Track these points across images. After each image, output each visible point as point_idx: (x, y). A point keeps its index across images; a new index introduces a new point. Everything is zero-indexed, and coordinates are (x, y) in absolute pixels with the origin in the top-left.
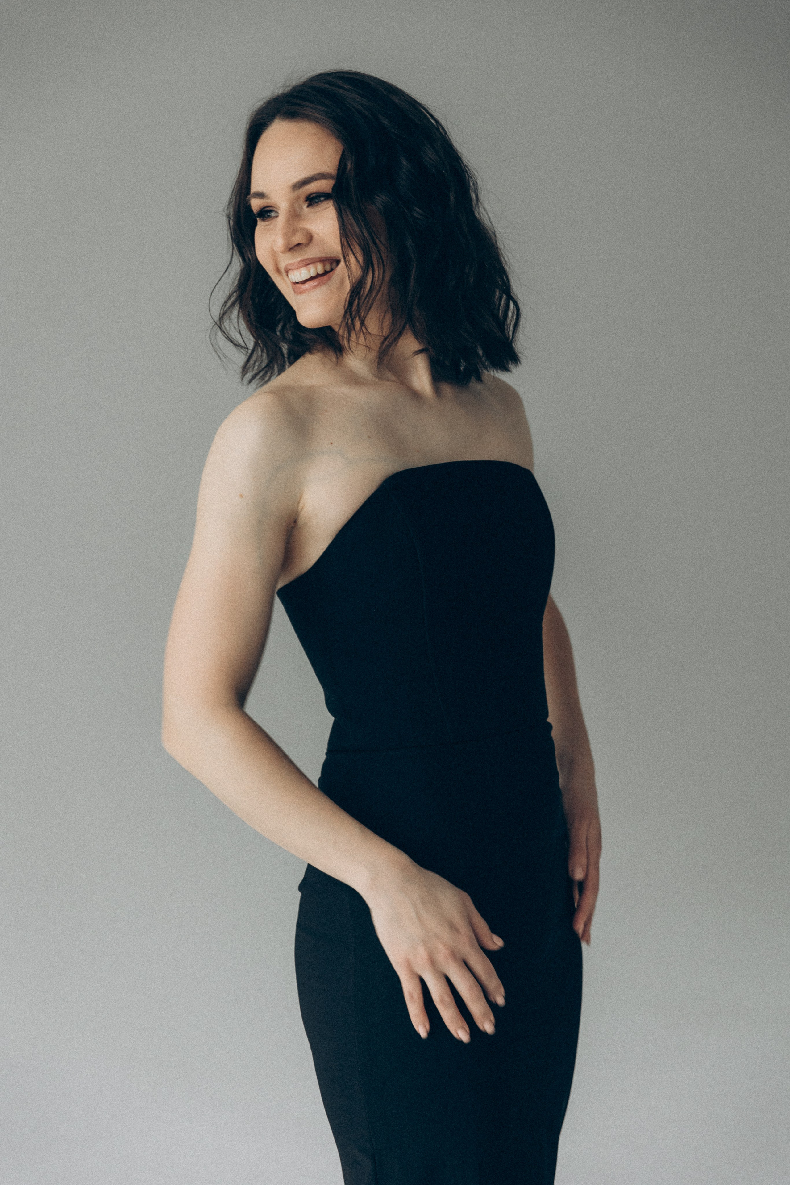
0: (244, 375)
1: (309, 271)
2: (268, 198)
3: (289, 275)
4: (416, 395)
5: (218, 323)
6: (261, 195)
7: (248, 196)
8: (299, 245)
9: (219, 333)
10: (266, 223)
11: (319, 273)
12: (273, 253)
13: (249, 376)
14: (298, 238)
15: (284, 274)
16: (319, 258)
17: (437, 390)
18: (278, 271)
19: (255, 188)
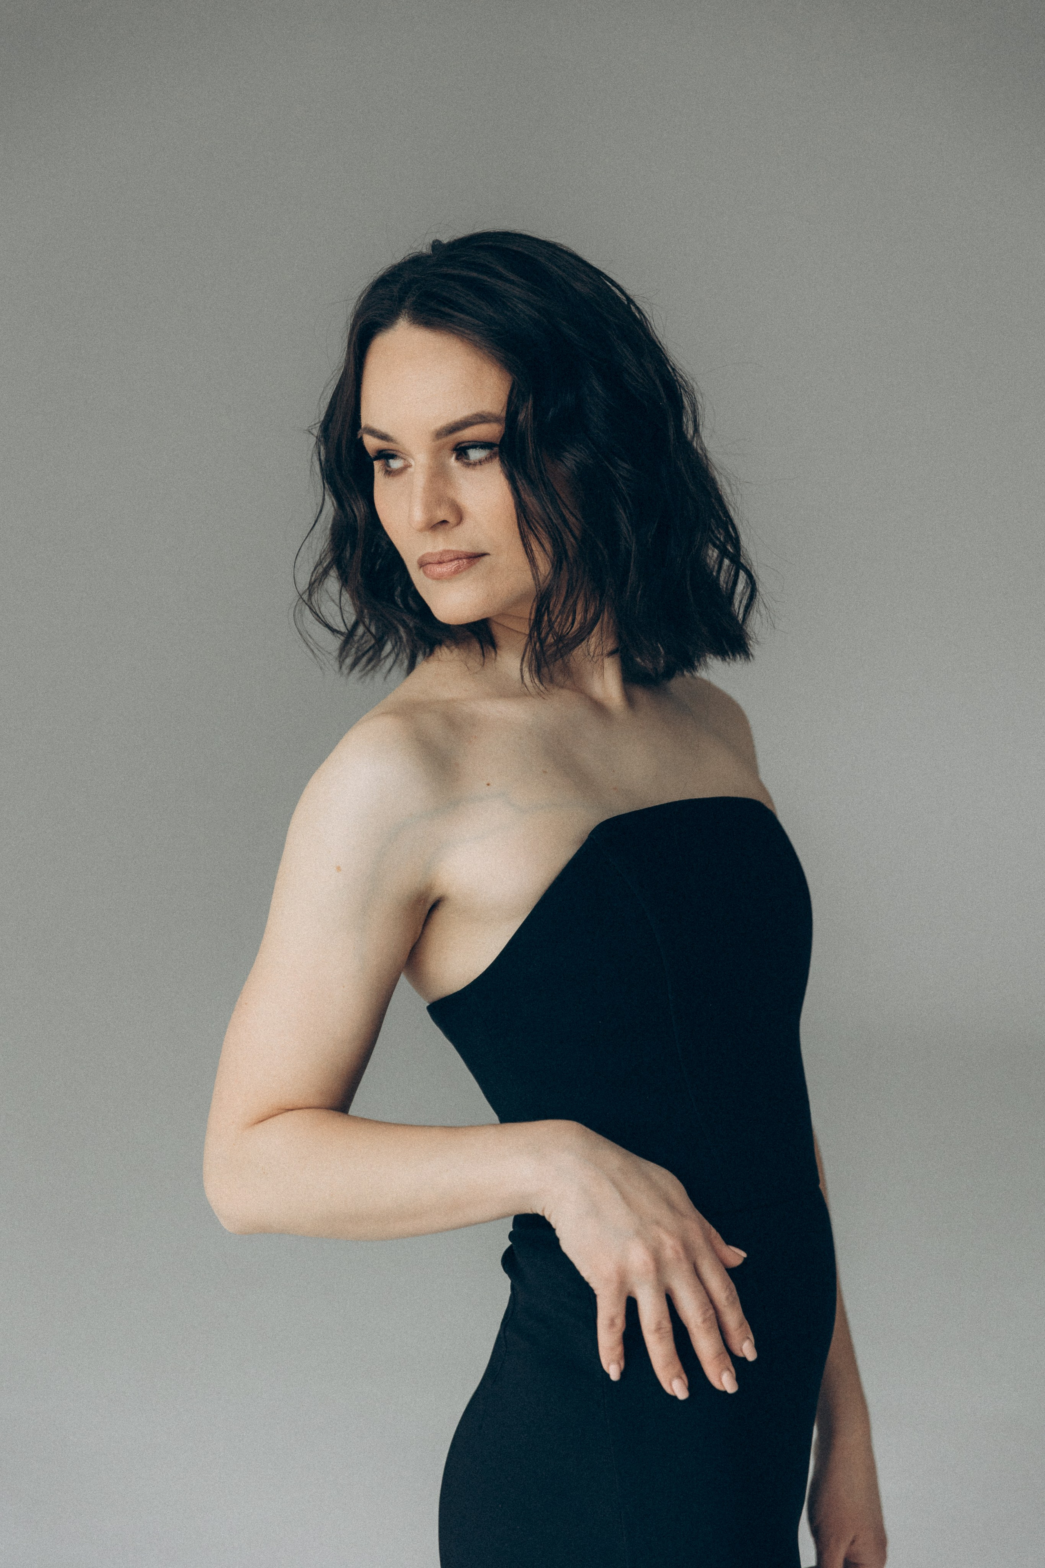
0: (343, 660)
2: (392, 441)
4: (599, 707)
5: (305, 597)
6: (378, 434)
7: (358, 430)
8: (442, 522)
9: (307, 611)
13: (349, 661)
17: (629, 700)
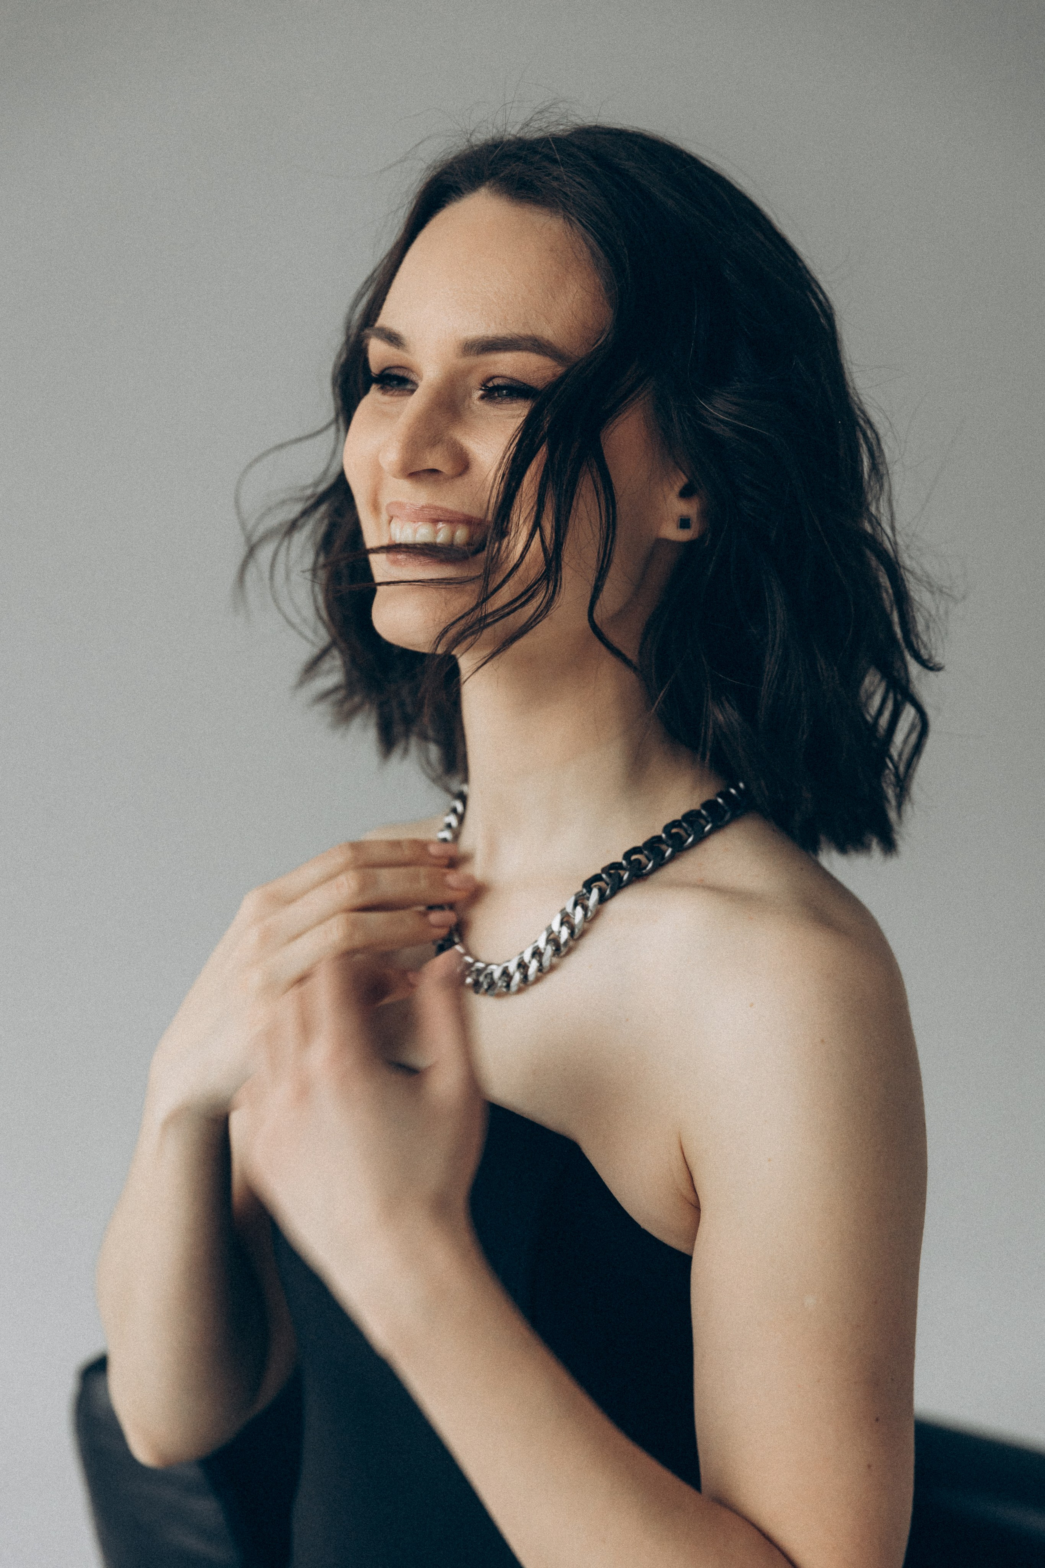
1: (436, 532)
2: (407, 351)
3: (393, 525)
6: (393, 339)
7: (367, 331)
8: (434, 471)
10: (386, 398)
11: (455, 543)
12: (377, 470)
14: (435, 459)
15: (384, 517)
16: (465, 515)
18: (376, 507)
19: (385, 319)
